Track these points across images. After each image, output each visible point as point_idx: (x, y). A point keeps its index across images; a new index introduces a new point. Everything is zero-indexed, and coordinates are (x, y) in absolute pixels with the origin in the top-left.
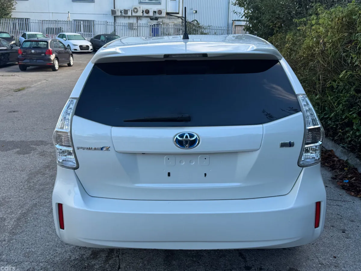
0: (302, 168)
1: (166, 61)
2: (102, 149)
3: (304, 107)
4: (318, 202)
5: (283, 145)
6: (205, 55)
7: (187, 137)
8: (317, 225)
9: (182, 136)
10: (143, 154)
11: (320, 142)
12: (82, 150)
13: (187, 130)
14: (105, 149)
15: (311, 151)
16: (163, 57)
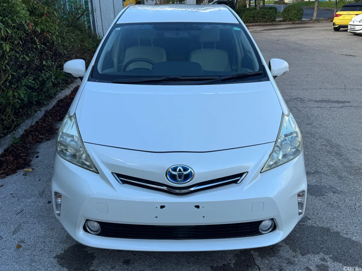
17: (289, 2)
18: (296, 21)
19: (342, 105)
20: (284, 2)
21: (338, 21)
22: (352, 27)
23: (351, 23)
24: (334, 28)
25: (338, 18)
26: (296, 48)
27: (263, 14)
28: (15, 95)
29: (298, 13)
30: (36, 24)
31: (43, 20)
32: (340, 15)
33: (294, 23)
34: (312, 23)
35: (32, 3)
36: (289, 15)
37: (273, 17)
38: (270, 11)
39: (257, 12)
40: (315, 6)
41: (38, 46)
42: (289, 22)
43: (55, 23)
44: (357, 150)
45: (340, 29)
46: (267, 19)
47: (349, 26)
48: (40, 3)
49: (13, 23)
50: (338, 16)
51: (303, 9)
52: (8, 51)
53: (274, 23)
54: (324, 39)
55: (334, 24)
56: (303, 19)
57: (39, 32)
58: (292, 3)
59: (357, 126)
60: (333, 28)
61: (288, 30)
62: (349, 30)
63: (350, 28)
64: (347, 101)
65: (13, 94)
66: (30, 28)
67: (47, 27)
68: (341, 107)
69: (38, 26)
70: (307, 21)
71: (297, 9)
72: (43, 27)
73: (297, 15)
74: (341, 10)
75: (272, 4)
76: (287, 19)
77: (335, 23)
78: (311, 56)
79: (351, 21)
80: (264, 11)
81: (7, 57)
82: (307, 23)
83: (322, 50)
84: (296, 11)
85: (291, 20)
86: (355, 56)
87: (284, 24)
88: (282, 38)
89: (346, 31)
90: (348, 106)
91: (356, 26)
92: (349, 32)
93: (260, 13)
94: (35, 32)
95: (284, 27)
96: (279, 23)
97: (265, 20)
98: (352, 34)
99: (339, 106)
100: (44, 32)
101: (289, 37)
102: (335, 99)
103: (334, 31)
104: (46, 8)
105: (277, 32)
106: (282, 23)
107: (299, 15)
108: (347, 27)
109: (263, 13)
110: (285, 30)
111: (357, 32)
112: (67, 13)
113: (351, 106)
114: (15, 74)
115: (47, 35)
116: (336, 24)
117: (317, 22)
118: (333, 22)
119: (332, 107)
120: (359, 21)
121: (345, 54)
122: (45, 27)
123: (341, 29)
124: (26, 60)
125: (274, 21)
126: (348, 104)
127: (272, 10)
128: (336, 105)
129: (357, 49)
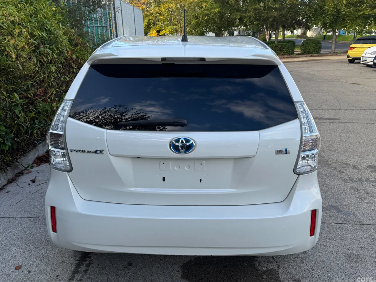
0: (298, 175)
1: (163, 64)
2: (96, 152)
3: (301, 115)
4: (314, 210)
5: (279, 152)
6: (203, 59)
7: (182, 142)
8: (312, 233)
9: (177, 141)
10: (137, 158)
11: (316, 149)
12: (75, 152)
13: (183, 135)
14: (98, 152)
15: (307, 159)
16: (160, 60)
17: (312, 36)
18: (314, 54)
19: (331, 121)
20: (306, 36)
21: (352, 53)
22: (364, 59)
23: (364, 55)
24: (349, 60)
25: (353, 50)
26: (307, 78)
27: (281, 48)
28: (58, 106)
29: (316, 46)
30: (73, 53)
31: (78, 49)
32: (354, 48)
33: (312, 56)
34: (329, 56)
35: (69, 35)
36: (307, 48)
37: (290, 51)
38: (288, 44)
39: (275, 46)
40: (333, 39)
41: (75, 70)
42: (307, 55)
43: (88, 52)
44: (331, 150)
45: (354, 61)
46: (285, 52)
47: (362, 58)
48: (76, 36)
49: (57, 50)
50: (352, 48)
51: (321, 42)
52: (54, 71)
53: (292, 56)
54: (337, 70)
55: (348, 57)
56: (321, 52)
57: (75, 59)
58: (315, 37)
59: (338, 135)
60: (347, 60)
61: (304, 62)
62: (362, 62)
63: (363, 60)
64: (338, 118)
65: (57, 105)
66: (69, 55)
67: (81, 55)
68: (330, 123)
69: (74, 54)
70: (325, 54)
71: (314, 42)
72: (78, 55)
73: (315, 49)
74: (354, 43)
75: (294, 39)
76: (305, 52)
77: (349, 55)
78: (318, 84)
79: (363, 53)
80: (281, 45)
81: (52, 77)
82: (325, 56)
83: (331, 80)
84: (314, 45)
85: (309, 53)
86: (360, 84)
87: (302, 57)
88: (296, 70)
89: (359, 63)
90: (337, 122)
91: (368, 58)
92: (362, 63)
93: (278, 46)
94: (72, 59)
95: (300, 59)
96: (296, 56)
97: (282, 53)
98: (365, 66)
99: (329, 122)
100: (79, 59)
101: (303, 68)
102: (328, 117)
103: (349, 63)
104: (80, 39)
105: (293, 64)
106: (300, 56)
107: (317, 48)
108: (359, 59)
109: (280, 46)
110: (302, 62)
111: (369, 63)
112: (97, 44)
113: (339, 122)
114: (58, 90)
115: (81, 61)
116: (351, 56)
117: (335, 55)
118: (348, 54)
119: (323, 123)
120: (370, 53)
121: (351, 83)
122: (79, 55)
123: (356, 61)
124: (67, 79)
125: (292, 53)
126: (337, 121)
127: (291, 43)
128: (327, 121)
129: (365, 78)
